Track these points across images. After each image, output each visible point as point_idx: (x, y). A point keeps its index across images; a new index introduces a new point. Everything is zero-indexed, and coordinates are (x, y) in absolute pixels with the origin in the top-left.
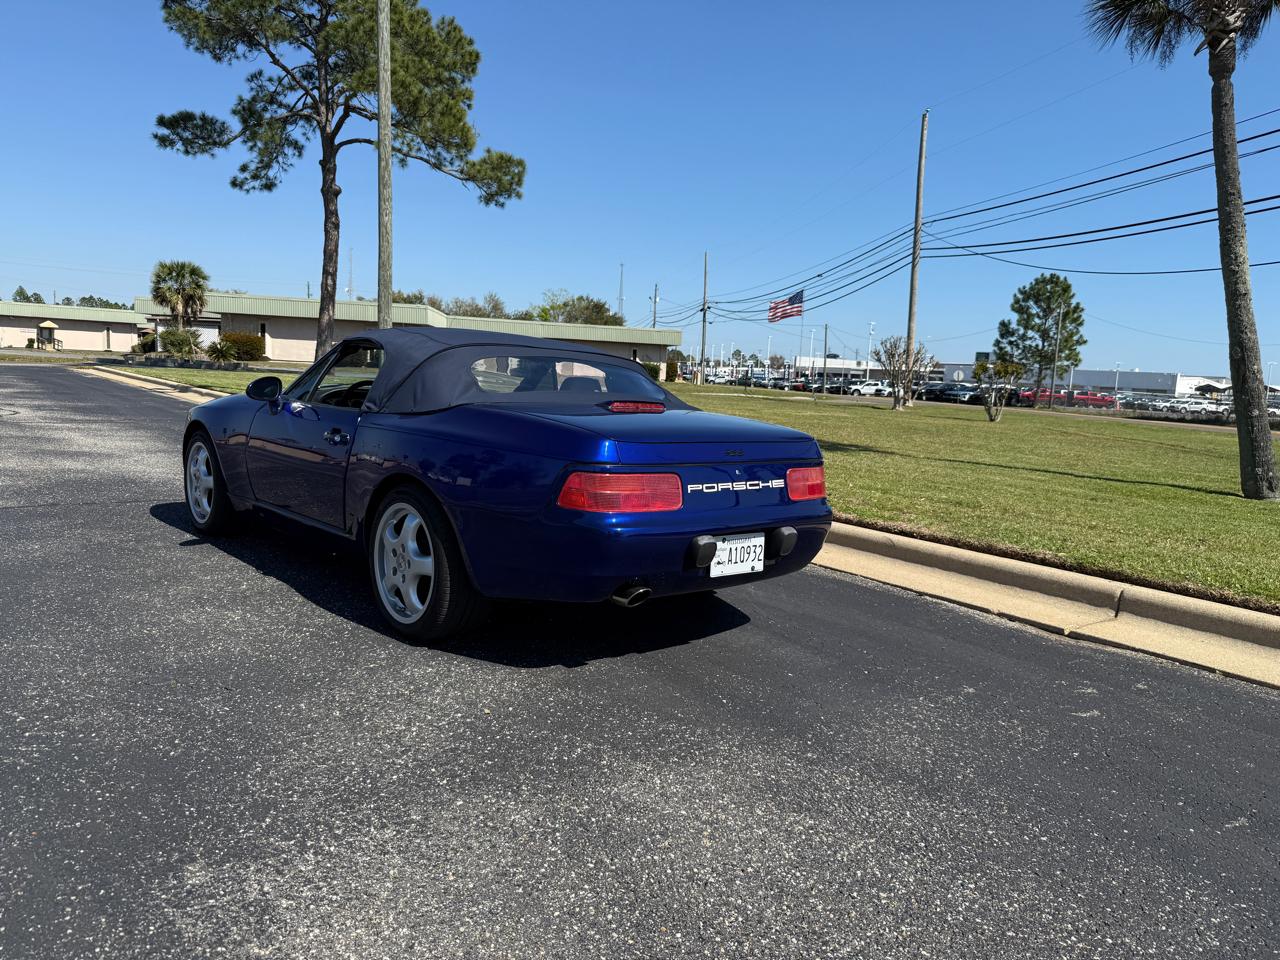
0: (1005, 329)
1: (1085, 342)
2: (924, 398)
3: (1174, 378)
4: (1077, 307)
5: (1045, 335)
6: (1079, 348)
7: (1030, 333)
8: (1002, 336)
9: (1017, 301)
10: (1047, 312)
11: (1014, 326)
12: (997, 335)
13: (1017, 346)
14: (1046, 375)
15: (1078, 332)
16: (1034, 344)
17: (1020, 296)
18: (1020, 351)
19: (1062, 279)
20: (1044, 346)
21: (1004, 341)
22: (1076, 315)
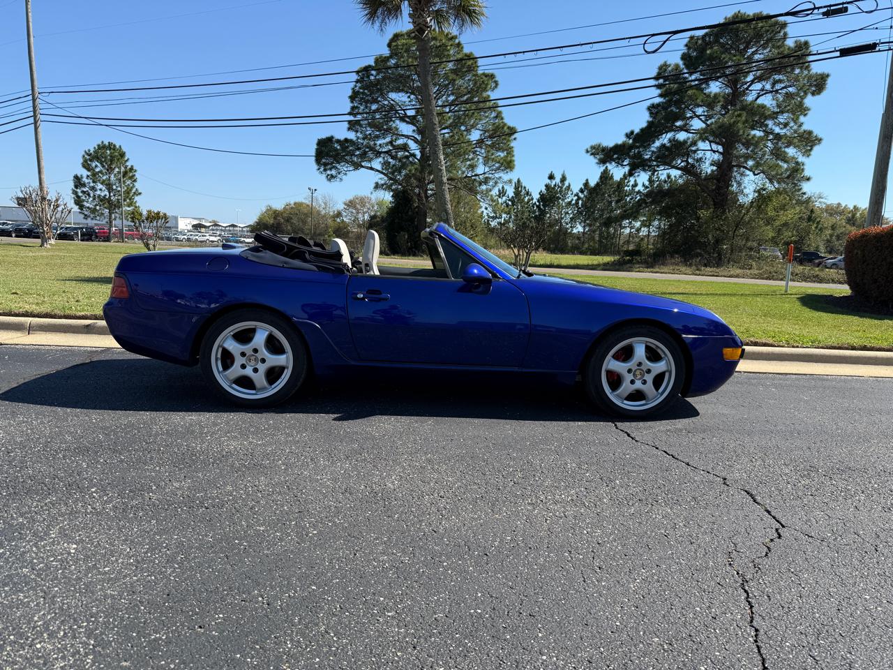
0: (78, 181)
1: (140, 194)
2: (14, 235)
3: (176, 218)
4: (131, 169)
5: (109, 187)
6: (137, 198)
7: (99, 186)
8: (76, 187)
9: (85, 161)
10: (110, 170)
11: (85, 180)
12: (72, 185)
13: (89, 195)
14: (116, 217)
15: (134, 186)
16: (103, 194)
17: (88, 157)
18: (91, 199)
19: (118, 147)
20: (110, 196)
21: (78, 190)
22: (131, 174)
